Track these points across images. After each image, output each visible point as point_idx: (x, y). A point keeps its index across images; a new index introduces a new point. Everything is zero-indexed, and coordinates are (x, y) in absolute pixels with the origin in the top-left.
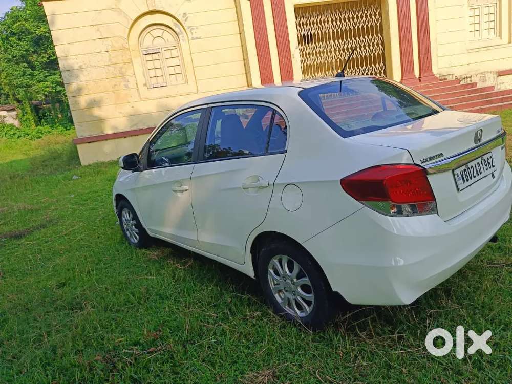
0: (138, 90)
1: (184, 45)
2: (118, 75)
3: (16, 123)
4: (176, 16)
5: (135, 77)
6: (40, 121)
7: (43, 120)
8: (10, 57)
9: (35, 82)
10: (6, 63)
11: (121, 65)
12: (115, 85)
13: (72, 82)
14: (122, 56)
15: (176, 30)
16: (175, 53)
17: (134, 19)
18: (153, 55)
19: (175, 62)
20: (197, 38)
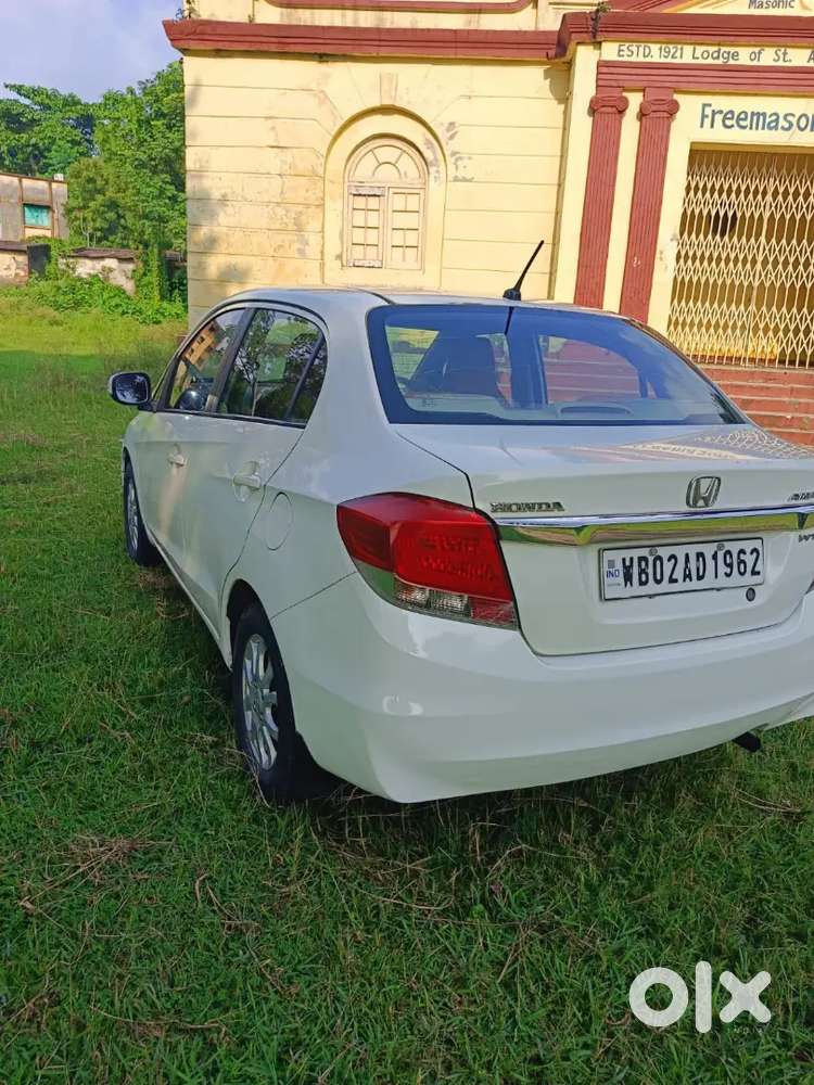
0: (322, 266)
1: (436, 190)
2: (290, 228)
3: (129, 286)
4: (432, 125)
5: (323, 237)
6: (171, 292)
7: (177, 291)
8: (144, 157)
9: (176, 213)
10: (136, 167)
11: (300, 208)
12: (280, 246)
13: (204, 223)
14: (307, 191)
15: (428, 154)
16: (413, 203)
17: (347, 117)
18: (370, 199)
19: (410, 220)
20: (465, 180)
